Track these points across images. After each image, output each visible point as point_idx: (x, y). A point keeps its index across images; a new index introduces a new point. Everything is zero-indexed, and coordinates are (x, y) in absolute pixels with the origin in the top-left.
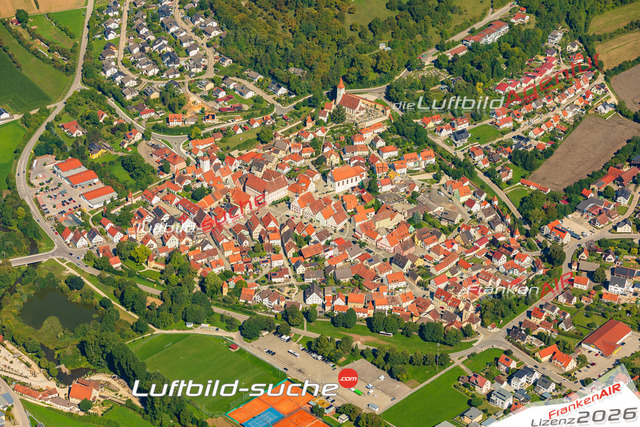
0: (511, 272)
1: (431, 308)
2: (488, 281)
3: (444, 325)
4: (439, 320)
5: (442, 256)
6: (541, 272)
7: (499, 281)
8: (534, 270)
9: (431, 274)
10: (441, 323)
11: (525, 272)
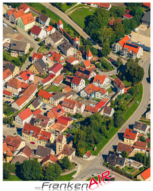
0: (93, 96)
1: (22, 145)
2: (72, 109)
3: (39, 160)
4: (33, 156)
5: (20, 90)
6: (123, 91)
7: (83, 107)
8: (115, 90)
9: (14, 110)
10: (36, 159)
11: (107, 93)
